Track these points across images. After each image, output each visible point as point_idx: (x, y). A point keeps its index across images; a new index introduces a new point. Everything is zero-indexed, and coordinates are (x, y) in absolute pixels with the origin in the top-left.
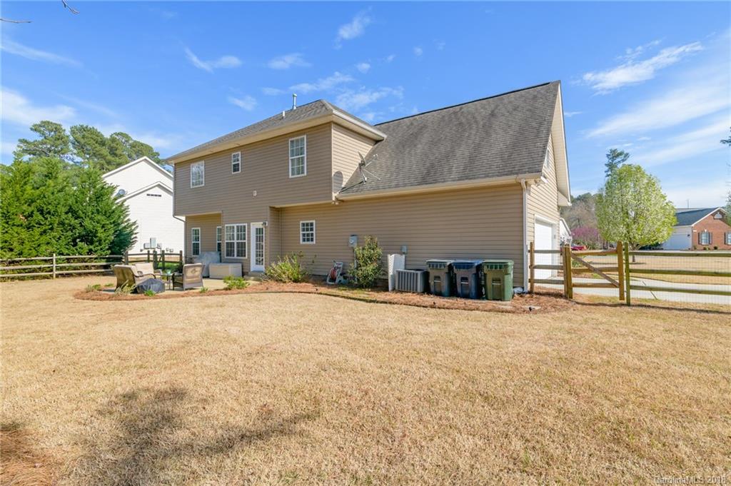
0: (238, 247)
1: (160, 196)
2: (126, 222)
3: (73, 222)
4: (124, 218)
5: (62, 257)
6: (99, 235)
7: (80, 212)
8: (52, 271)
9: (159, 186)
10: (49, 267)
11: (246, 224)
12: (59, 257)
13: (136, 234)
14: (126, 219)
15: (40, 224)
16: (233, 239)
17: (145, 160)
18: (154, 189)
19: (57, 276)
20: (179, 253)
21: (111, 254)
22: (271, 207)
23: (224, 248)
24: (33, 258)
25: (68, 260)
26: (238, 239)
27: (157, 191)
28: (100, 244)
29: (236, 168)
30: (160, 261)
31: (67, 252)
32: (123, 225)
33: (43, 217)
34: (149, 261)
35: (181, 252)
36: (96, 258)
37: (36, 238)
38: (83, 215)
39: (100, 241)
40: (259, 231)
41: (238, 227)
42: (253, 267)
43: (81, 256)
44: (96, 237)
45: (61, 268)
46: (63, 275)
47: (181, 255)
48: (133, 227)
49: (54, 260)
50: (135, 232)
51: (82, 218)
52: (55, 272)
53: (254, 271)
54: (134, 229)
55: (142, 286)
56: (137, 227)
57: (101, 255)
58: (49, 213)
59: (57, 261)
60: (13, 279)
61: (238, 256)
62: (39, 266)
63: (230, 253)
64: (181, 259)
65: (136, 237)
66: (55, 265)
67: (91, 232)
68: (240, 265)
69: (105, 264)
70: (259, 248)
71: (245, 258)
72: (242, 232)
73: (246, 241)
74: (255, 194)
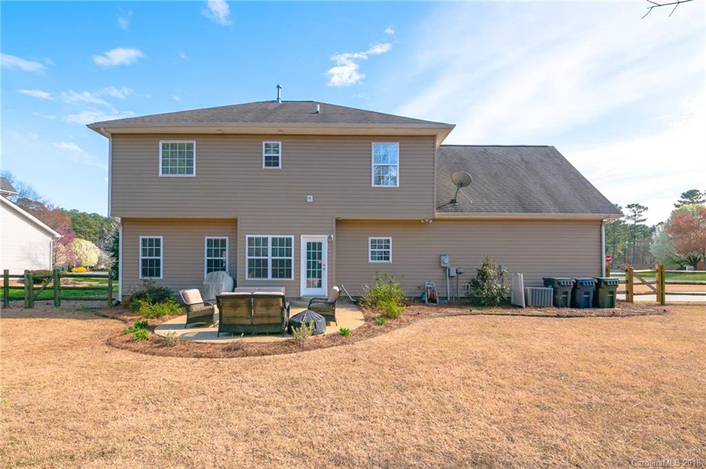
0: (273, 265)
11: (293, 237)
16: (265, 255)
23: (244, 268)
26: (273, 255)
29: (272, 161)
40: (314, 250)
41: (273, 239)
53: (304, 296)
61: (274, 276)
63: (257, 274)
70: (314, 267)
71: (289, 279)
72: (283, 246)
73: (293, 258)
74: (310, 199)
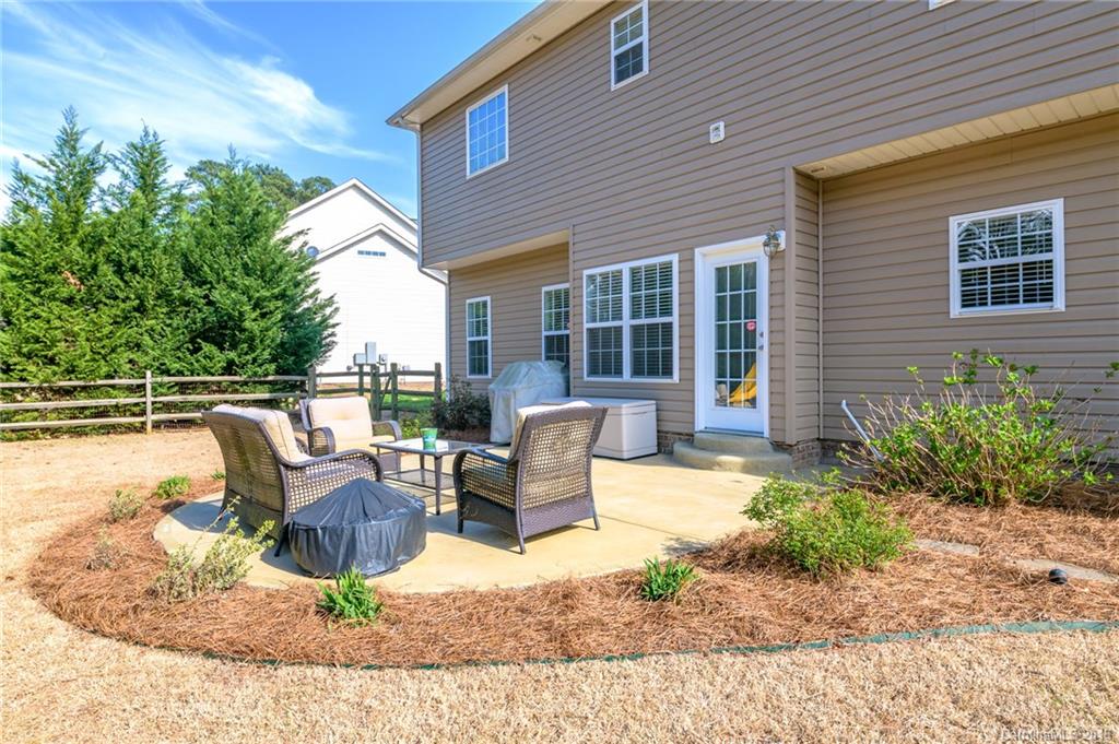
0: (636, 342)
1: (383, 254)
2: (311, 296)
3: (192, 292)
4: (307, 287)
5: (166, 379)
6: (247, 324)
7: (206, 268)
8: (143, 413)
9: (381, 233)
10: (137, 404)
11: (675, 258)
12: (159, 379)
13: (334, 326)
14: (310, 290)
15: (116, 298)
16: (618, 316)
17: (355, 186)
18: (371, 239)
19: (157, 425)
20: (433, 369)
21: (277, 372)
22: (799, 173)
23: (581, 351)
24: (100, 382)
25: (184, 388)
26: (635, 314)
27: (377, 244)
28: (252, 349)
29: (628, 63)
30: (387, 392)
31: (177, 366)
32: (305, 305)
33: (122, 279)
34: (361, 391)
35: (438, 366)
36: (245, 383)
37: (106, 331)
38: (211, 277)
39: (252, 339)
40: (735, 286)
41: (634, 272)
42: (706, 414)
43: (209, 378)
44: (243, 330)
45: (168, 407)
46: (171, 425)
47: (437, 374)
48: (328, 311)
49: (149, 387)
50: (331, 322)
51: (211, 283)
52: (151, 418)
53: (706, 431)
54: (330, 316)
55: (310, 531)
56: (337, 309)
57: (255, 374)
58: (134, 269)
59: (154, 389)
60: (54, 432)
61: (637, 372)
62: (113, 402)
63: (605, 363)
64: (438, 384)
65: (333, 335)
66: (150, 399)
67: (230, 317)
68: (650, 406)
69: (267, 396)
70: (735, 344)
71: (669, 381)
72: (655, 289)
73: (675, 319)
74: (718, 132)
